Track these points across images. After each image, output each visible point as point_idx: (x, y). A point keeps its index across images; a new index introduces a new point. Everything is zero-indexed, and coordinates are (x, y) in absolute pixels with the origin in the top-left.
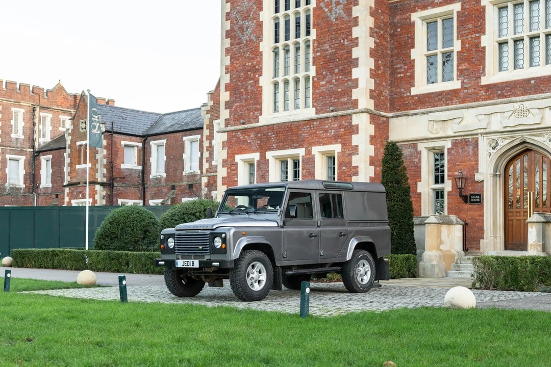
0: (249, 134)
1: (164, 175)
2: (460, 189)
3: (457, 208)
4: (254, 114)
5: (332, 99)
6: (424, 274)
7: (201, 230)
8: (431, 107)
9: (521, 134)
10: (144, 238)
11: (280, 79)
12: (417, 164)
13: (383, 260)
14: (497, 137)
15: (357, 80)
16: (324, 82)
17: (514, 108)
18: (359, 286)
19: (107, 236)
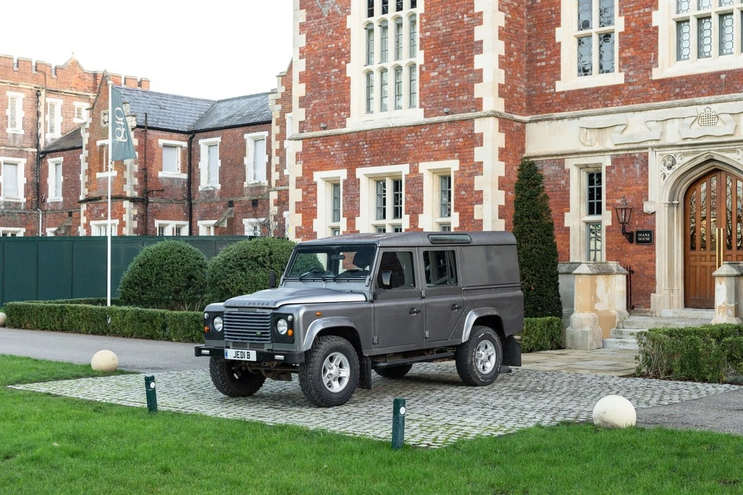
0: (333, 143)
1: (219, 187)
2: (623, 223)
3: (618, 249)
4: (339, 115)
5: (447, 96)
6: (572, 344)
7: (259, 308)
8: (583, 109)
9: (707, 149)
10: (188, 287)
11: (375, 67)
12: (564, 187)
13: (514, 338)
14: (674, 152)
15: (481, 71)
16: (436, 74)
17: (698, 113)
18: (480, 377)
19: (137, 284)
